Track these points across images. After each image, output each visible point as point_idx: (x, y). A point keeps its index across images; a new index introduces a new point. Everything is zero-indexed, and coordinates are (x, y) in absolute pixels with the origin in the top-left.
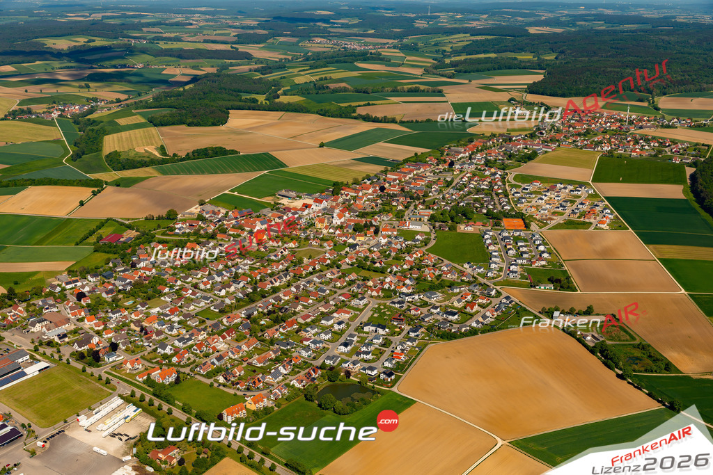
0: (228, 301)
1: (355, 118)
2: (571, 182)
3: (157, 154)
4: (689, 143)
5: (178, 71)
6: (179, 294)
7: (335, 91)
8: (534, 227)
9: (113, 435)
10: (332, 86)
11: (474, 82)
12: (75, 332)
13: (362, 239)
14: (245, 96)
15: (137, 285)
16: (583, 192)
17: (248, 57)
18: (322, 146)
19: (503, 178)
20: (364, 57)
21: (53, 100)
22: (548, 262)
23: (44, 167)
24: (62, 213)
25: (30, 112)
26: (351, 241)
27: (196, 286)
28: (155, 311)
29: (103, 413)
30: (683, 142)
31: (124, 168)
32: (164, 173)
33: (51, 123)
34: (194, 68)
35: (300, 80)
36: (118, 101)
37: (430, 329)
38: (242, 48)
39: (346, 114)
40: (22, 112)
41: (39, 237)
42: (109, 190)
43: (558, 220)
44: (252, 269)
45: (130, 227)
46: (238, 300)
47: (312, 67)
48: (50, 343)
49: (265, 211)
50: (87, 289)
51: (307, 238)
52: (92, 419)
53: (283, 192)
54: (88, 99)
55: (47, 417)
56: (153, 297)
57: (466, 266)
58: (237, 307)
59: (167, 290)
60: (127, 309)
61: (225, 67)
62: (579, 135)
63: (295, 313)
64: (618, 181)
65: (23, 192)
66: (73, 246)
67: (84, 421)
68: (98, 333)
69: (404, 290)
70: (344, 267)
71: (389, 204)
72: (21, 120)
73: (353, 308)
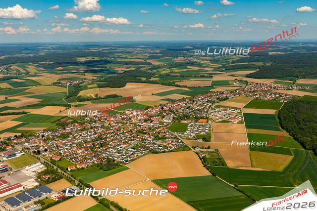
0: (89, 140)
1: (173, 86)
2: (233, 108)
3: (94, 97)
4: (292, 95)
5: (120, 69)
6: (74, 137)
7: (173, 76)
8: (210, 122)
9: (34, 172)
10: (172, 75)
11: (228, 73)
12: (37, 146)
13: (145, 124)
14: (138, 78)
15: (62, 134)
16: (236, 111)
17: (150, 64)
18: (153, 95)
19: (210, 106)
20: (193, 64)
21: (69, 79)
22: (207, 133)
23: (55, 101)
24: (52, 114)
25: (60, 83)
26: (140, 124)
27: (81, 135)
28: (64, 142)
29: (34, 166)
30: (289, 95)
31: (81, 101)
32: (93, 103)
33: (66, 87)
34: (128, 68)
35: (163, 73)
36: (93, 79)
37: (150, 151)
38: (148, 61)
39: (170, 84)
40: (57, 83)
41: (41, 121)
42: (72, 108)
43: (221, 120)
44: (103, 131)
45: (71, 119)
46: (92, 140)
47: (170, 68)
48: (27, 149)
49: (117, 115)
50: (46, 135)
51: (126, 123)
52: (30, 168)
53: (129, 109)
54: (82, 79)
55: (17, 166)
56: (66, 138)
57: (176, 133)
58: (91, 142)
59: (71, 136)
60: (56, 141)
61: (139, 68)
62: (250, 92)
63: (109, 144)
64: (253, 108)
65: (44, 108)
66: (50, 123)
67: (27, 168)
68: (44, 147)
69: (149, 139)
70: (133, 132)
71: (162, 113)
72: (56, 85)
73: (129, 144)
